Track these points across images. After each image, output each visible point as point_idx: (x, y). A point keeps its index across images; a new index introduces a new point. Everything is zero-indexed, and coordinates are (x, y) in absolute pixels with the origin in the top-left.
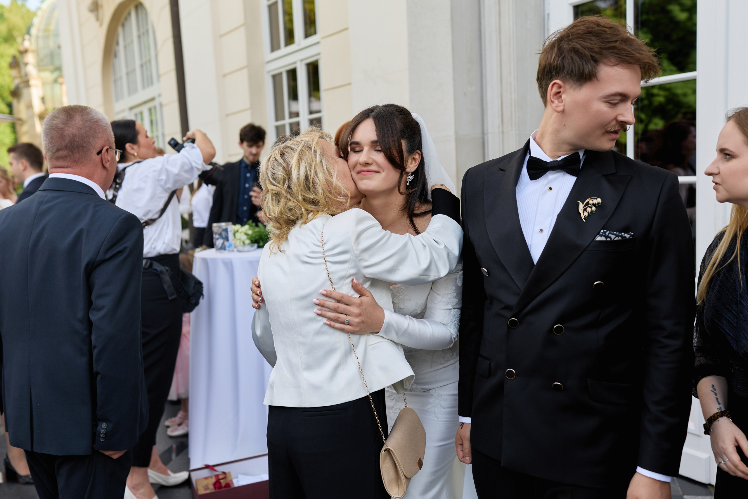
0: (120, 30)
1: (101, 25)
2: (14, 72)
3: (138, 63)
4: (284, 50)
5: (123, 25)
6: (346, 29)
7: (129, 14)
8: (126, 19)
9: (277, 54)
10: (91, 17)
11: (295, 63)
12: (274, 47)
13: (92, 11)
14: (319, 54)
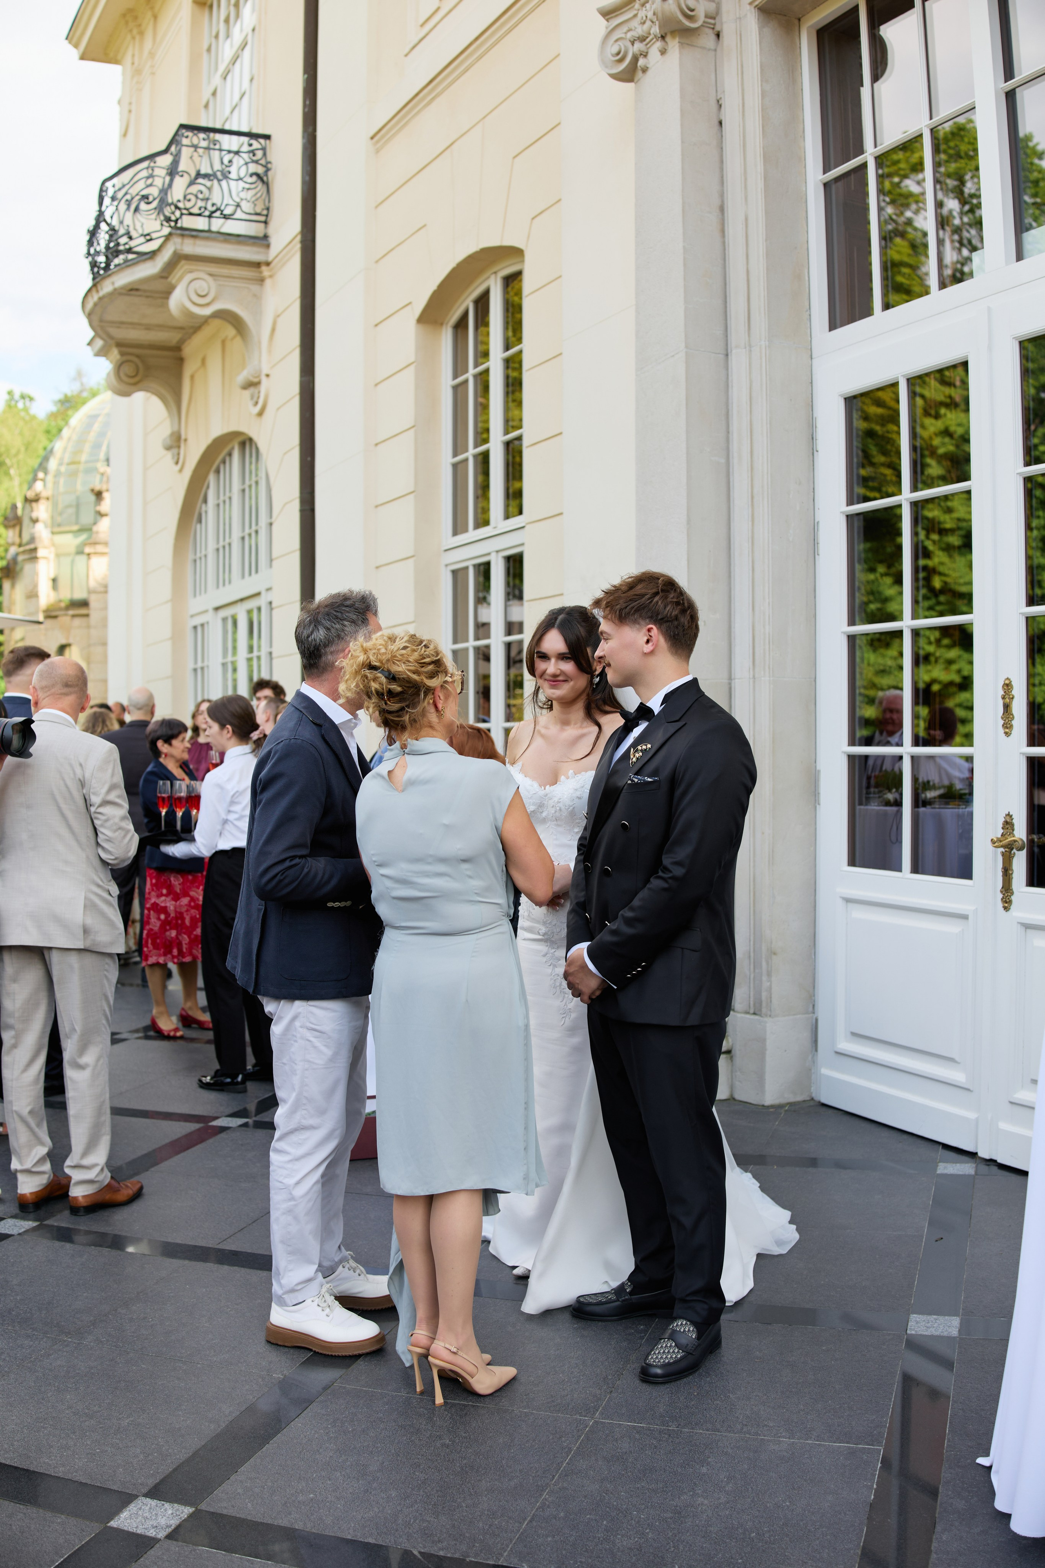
0: (212, 478)
1: (181, 471)
2: (11, 535)
3: (236, 534)
4: (473, 534)
5: (218, 471)
6: (561, 514)
7: (230, 454)
8: (224, 462)
9: (462, 538)
10: (169, 456)
11: (489, 554)
12: (458, 528)
13: (168, 448)
14: (522, 544)
